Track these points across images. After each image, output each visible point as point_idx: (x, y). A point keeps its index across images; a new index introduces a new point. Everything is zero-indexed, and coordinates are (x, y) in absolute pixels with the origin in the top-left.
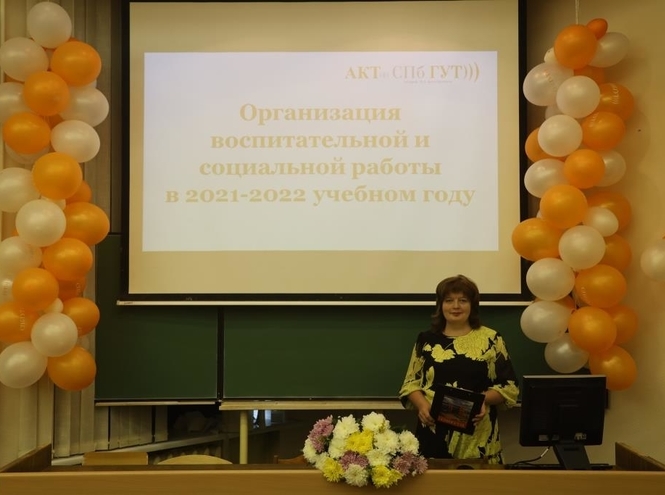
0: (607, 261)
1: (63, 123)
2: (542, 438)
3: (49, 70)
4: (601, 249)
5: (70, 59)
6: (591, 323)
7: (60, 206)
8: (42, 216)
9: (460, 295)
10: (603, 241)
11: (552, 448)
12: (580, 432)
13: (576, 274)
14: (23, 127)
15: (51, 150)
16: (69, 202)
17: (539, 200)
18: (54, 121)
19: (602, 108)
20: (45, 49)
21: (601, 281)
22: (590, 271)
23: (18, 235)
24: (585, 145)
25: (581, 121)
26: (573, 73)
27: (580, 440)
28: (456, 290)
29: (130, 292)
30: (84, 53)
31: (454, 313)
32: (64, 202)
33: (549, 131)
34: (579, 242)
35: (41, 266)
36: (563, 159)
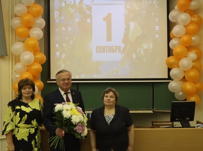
0: (193, 68)
1: (32, 28)
2: (177, 119)
3: (28, 13)
4: (192, 64)
5: (34, 9)
6: (189, 86)
7: (32, 53)
8: (28, 56)
9: (29, 86)
10: (192, 62)
11: (179, 122)
12: (187, 117)
13: (185, 72)
14: (21, 30)
15: (29, 37)
16: (34, 52)
17: (173, 50)
18: (30, 28)
19: (192, 22)
20: (27, 7)
21: (192, 74)
22: (189, 71)
23: (21, 62)
24: (187, 33)
25: (185, 26)
26: (183, 12)
27: (188, 120)
28: (27, 84)
29: (51, 79)
30: (38, 7)
31: (27, 94)
32: (33, 52)
33: (176, 30)
34: (185, 62)
35: (27, 71)
36: (180, 38)
